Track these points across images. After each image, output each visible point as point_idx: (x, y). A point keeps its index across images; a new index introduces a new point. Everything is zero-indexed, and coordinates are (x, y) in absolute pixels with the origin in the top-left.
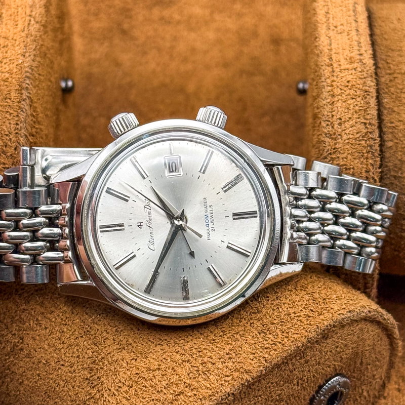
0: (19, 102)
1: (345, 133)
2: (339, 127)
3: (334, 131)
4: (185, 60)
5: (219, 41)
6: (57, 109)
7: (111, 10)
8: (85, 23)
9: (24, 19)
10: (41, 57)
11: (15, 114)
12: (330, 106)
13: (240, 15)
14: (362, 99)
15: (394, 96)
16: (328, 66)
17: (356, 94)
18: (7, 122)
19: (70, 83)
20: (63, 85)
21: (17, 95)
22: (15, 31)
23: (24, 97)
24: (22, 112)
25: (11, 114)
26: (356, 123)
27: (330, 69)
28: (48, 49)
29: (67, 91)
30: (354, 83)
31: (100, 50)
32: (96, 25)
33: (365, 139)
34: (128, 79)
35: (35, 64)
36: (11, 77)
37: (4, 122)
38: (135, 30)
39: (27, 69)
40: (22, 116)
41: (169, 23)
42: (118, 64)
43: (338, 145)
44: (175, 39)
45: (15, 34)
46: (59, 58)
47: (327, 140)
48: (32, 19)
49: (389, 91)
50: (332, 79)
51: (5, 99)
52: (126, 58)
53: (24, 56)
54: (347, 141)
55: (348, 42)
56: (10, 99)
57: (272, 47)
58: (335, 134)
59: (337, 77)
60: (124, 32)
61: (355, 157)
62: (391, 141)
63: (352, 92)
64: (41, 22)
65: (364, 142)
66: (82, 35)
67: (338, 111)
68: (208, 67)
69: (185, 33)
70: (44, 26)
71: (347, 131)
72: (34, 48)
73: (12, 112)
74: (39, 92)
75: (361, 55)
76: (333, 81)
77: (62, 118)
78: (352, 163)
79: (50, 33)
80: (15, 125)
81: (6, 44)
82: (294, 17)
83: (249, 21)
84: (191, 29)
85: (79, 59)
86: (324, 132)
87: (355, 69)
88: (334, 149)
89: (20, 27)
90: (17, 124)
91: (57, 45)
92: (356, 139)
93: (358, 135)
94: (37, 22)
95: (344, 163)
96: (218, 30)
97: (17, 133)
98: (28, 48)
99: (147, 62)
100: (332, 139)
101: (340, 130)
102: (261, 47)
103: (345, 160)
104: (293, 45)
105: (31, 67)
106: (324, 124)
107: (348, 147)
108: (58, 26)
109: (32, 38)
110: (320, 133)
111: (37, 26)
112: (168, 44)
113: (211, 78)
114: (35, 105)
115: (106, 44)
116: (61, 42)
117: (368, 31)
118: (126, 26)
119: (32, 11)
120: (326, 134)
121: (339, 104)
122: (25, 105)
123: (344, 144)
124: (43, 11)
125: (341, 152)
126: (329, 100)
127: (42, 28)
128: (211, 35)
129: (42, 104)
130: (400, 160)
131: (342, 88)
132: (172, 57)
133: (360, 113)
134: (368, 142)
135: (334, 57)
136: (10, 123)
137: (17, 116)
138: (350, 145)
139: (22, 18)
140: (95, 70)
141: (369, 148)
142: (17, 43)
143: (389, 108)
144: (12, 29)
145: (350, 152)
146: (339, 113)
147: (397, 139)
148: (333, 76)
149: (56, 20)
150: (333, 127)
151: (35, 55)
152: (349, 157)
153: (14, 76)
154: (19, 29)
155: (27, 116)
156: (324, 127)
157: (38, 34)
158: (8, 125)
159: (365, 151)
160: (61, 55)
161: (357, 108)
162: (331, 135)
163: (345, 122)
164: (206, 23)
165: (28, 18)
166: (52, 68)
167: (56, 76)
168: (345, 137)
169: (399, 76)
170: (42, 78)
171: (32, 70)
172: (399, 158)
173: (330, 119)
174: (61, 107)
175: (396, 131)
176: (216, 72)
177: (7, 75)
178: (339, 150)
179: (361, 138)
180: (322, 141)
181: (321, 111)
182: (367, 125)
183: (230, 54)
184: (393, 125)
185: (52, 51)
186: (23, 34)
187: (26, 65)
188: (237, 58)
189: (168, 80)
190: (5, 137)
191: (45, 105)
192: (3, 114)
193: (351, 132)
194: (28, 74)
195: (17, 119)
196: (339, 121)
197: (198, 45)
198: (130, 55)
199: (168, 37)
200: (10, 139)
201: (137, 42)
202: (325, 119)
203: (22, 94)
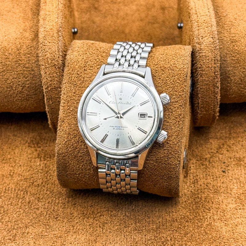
0: (58, 38)
1: (205, 42)
2: (202, 39)
3: (200, 41)
4: (123, 19)
5: (138, 10)
8: (78, 5)
9: (56, 3)
10: (65, 19)
11: (57, 43)
12: (198, 31)
15: (221, 26)
16: (195, 14)
17: (208, 25)
18: (54, 46)
19: (76, 30)
20: (73, 31)
21: (57, 35)
22: (53, 8)
24: (60, 42)
25: (55, 43)
26: (209, 38)
27: (196, 15)
28: (67, 15)
29: (75, 33)
30: (207, 21)
32: (83, 6)
34: (99, 29)
35: (63, 21)
38: (100, 7)
39: (60, 24)
40: (60, 44)
41: (115, 3)
42: (94, 23)
43: (202, 47)
44: (118, 10)
45: (53, 9)
46: (70, 19)
47: (197, 45)
48: (59, 3)
49: (219, 24)
51: (52, 37)
52: (97, 20)
53: (58, 18)
54: (205, 45)
56: (54, 37)
57: (161, 11)
58: (200, 42)
59: (199, 19)
60: (96, 8)
61: (209, 52)
62: (221, 45)
63: (206, 25)
64: (63, 3)
65: (213, 45)
66: (77, 11)
67: (201, 33)
68: (134, 21)
69: (123, 7)
70: (65, 5)
71: (205, 41)
72: (62, 14)
73: (55, 42)
75: (208, 9)
76: (198, 20)
78: (208, 55)
79: (67, 8)
81: (49, 14)
84: (126, 5)
85: (78, 21)
86: (195, 42)
87: (207, 15)
88: (200, 49)
89: (55, 6)
90: (58, 47)
91: (69, 13)
93: (210, 43)
94: (62, 4)
95: (205, 54)
96: (137, 5)
97: (58, 51)
98: (59, 15)
99: (107, 21)
100: (199, 44)
101: (202, 41)
102: (157, 11)
104: (171, 9)
105: (61, 23)
106: (195, 39)
108: (69, 5)
109: (60, 10)
112: (115, 12)
113: (136, 26)
114: (65, 39)
115: (88, 14)
116: (71, 12)
118: (96, 6)
120: (197, 43)
121: (201, 30)
122: (61, 38)
123: (204, 47)
125: (203, 50)
126: (197, 29)
128: (134, 7)
130: (226, 53)
131: (202, 23)
132: (117, 18)
133: (210, 33)
134: (214, 45)
135: (197, 10)
136: (55, 47)
137: (58, 44)
138: (207, 47)
139: (55, 2)
140: (84, 25)
141: (215, 48)
142: (54, 13)
143: (220, 31)
144: (51, 7)
145: (207, 50)
146: (202, 34)
147: (224, 44)
148: (198, 18)
149: (68, 3)
150: (199, 40)
151: (62, 18)
152: (207, 52)
153: (54, 27)
154: (54, 7)
155: (62, 43)
157: (63, 9)
158: (55, 48)
159: (213, 49)
160: (71, 18)
161: (209, 31)
162: (199, 43)
163: (204, 37)
164: (132, 2)
165: (57, 2)
166: (69, 23)
167: (70, 27)
168: (205, 44)
169: (223, 18)
170: (66, 27)
171: (62, 24)
172: (225, 52)
173: (198, 37)
175: (223, 41)
176: (137, 23)
177: (52, 27)
179: (211, 44)
180: (195, 46)
181: (194, 33)
182: (214, 38)
183: (143, 15)
184: (222, 38)
185: (68, 16)
186: (56, 9)
187: (59, 22)
188: (146, 17)
189: (116, 28)
190: (53, 53)
191: (68, 39)
192: (52, 43)
193: (207, 42)
194: (60, 26)
195: (57, 45)
196: (201, 37)
197: (129, 12)
198: (99, 18)
199: (115, 9)
200: (56, 54)
201: (102, 12)
202: (195, 37)
203: (59, 34)
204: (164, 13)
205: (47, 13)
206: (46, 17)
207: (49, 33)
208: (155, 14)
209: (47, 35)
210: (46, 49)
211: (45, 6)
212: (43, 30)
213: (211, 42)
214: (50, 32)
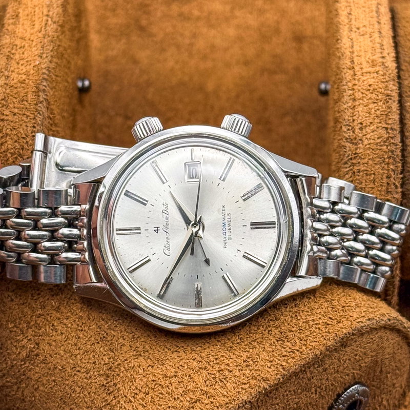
0: (36, 104)
1: (367, 138)
2: (360, 131)
3: (355, 136)
4: (205, 58)
5: (240, 39)
6: (74, 110)
7: (129, 6)
8: (102, 19)
9: (41, 19)
10: (58, 58)
11: (32, 116)
12: (351, 111)
13: (261, 12)
14: (384, 103)
16: (350, 69)
17: (377, 98)
18: (24, 124)
19: (87, 83)
20: (80, 84)
21: (34, 97)
22: (32, 31)
23: (41, 99)
24: (39, 115)
25: (27, 117)
26: (377, 128)
27: (351, 72)
28: (65, 49)
29: (83, 91)
30: (376, 87)
31: (117, 47)
32: (113, 21)
33: (387, 144)
34: (145, 77)
35: (53, 65)
36: (28, 79)
37: (21, 125)
38: (153, 26)
39: (44, 71)
40: (39, 119)
41: (189, 19)
42: (135, 62)
43: (358, 150)
44: (194, 36)
45: (32, 34)
46: (75, 57)
47: (348, 144)
48: (50, 19)
50: (354, 82)
51: (22, 101)
52: (143, 56)
53: (41, 57)
54: (368, 146)
55: (371, 44)
56: (27, 101)
57: (294, 44)
58: (355, 139)
59: (359, 80)
60: (142, 29)
61: (375, 162)
63: (374, 96)
64: (58, 22)
65: (385, 147)
66: (99, 32)
68: (228, 65)
69: (205, 30)
70: (62, 26)
71: (368, 136)
72: (51, 48)
73: (28, 114)
74: (56, 93)
75: (383, 57)
76: (355, 85)
77: (79, 118)
78: (373, 169)
79: (67, 32)
80: (32, 128)
81: (22, 45)
82: (317, 13)
83: (271, 17)
84: (211, 26)
85: (96, 57)
86: (344, 137)
87: (377, 72)
88: (355, 154)
89: (37, 27)
90: (34, 127)
91: (74, 44)
92: (377, 144)
93: (379, 140)
94: (55, 23)
95: (365, 168)
96: (238, 27)
97: (34, 136)
98: (45, 49)
99: (165, 60)
100: (353, 143)
101: (360, 135)
102: (283, 44)
103: (366, 165)
104: (316, 42)
105: (48, 69)
106: (344, 129)
107: (368, 152)
108: (75, 24)
109: (49, 38)
110: (340, 138)
111: (55, 26)
112: (187, 41)
113: (232, 76)
114: (52, 107)
115: (124, 41)
116: (78, 41)
117: (391, 33)
118: (144, 22)
119: (49, 11)
120: (347, 139)
121: (360, 109)
122: (42, 108)
123: (365, 150)
124: (60, 10)
125: (362, 157)
126: (350, 104)
127: (59, 28)
128: (231, 32)
129: (59, 106)
131: (364, 91)
132: (191, 55)
133: (381, 118)
134: (389, 147)
135: (356, 59)
136: (26, 126)
137: (34, 118)
138: (371, 150)
139: (39, 18)
140: (112, 67)
141: (390, 153)
142: (34, 43)
144: (28, 29)
145: (371, 157)
146: (360, 118)
148: (355, 79)
149: (73, 19)
150: (353, 132)
151: (52, 56)
152: (370, 162)
153: (31, 77)
154: (36, 29)
155: (44, 118)
156: (344, 132)
157: (56, 35)
158: (25, 128)
159: (386, 157)
160: (78, 54)
161: (378, 112)
162: (352, 140)
163: (366, 126)
164: (227, 19)
165: (45, 18)
166: (69, 68)
167: (73, 76)
168: (366, 142)
170: (59, 79)
171: (49, 71)
173: (351, 124)
174: (78, 107)
176: (237, 70)
177: (24, 77)
178: (360, 155)
179: (382, 143)
180: (343, 146)
181: (342, 115)
182: (389, 130)
183: (251, 52)
185: (69, 51)
186: (40, 35)
187: (43, 66)
188: (258, 56)
189: (186, 78)
190: (21, 140)
191: (61, 107)
192: (20, 116)
193: (372, 137)
194: (45, 76)
195: (33, 121)
196: (360, 126)
197: (218, 42)
198: (148, 52)
199: (187, 33)
200: (27, 142)
201: (155, 39)
202: (345, 124)
203: (39, 96)
204: (299, 50)
205: (18, 42)
206: (13, 51)
207: (15, 91)
208: (278, 51)
209: (12, 96)
210: (4, 130)
211: (14, 24)
212: (3, 82)
213: (381, 139)
214: (19, 90)
